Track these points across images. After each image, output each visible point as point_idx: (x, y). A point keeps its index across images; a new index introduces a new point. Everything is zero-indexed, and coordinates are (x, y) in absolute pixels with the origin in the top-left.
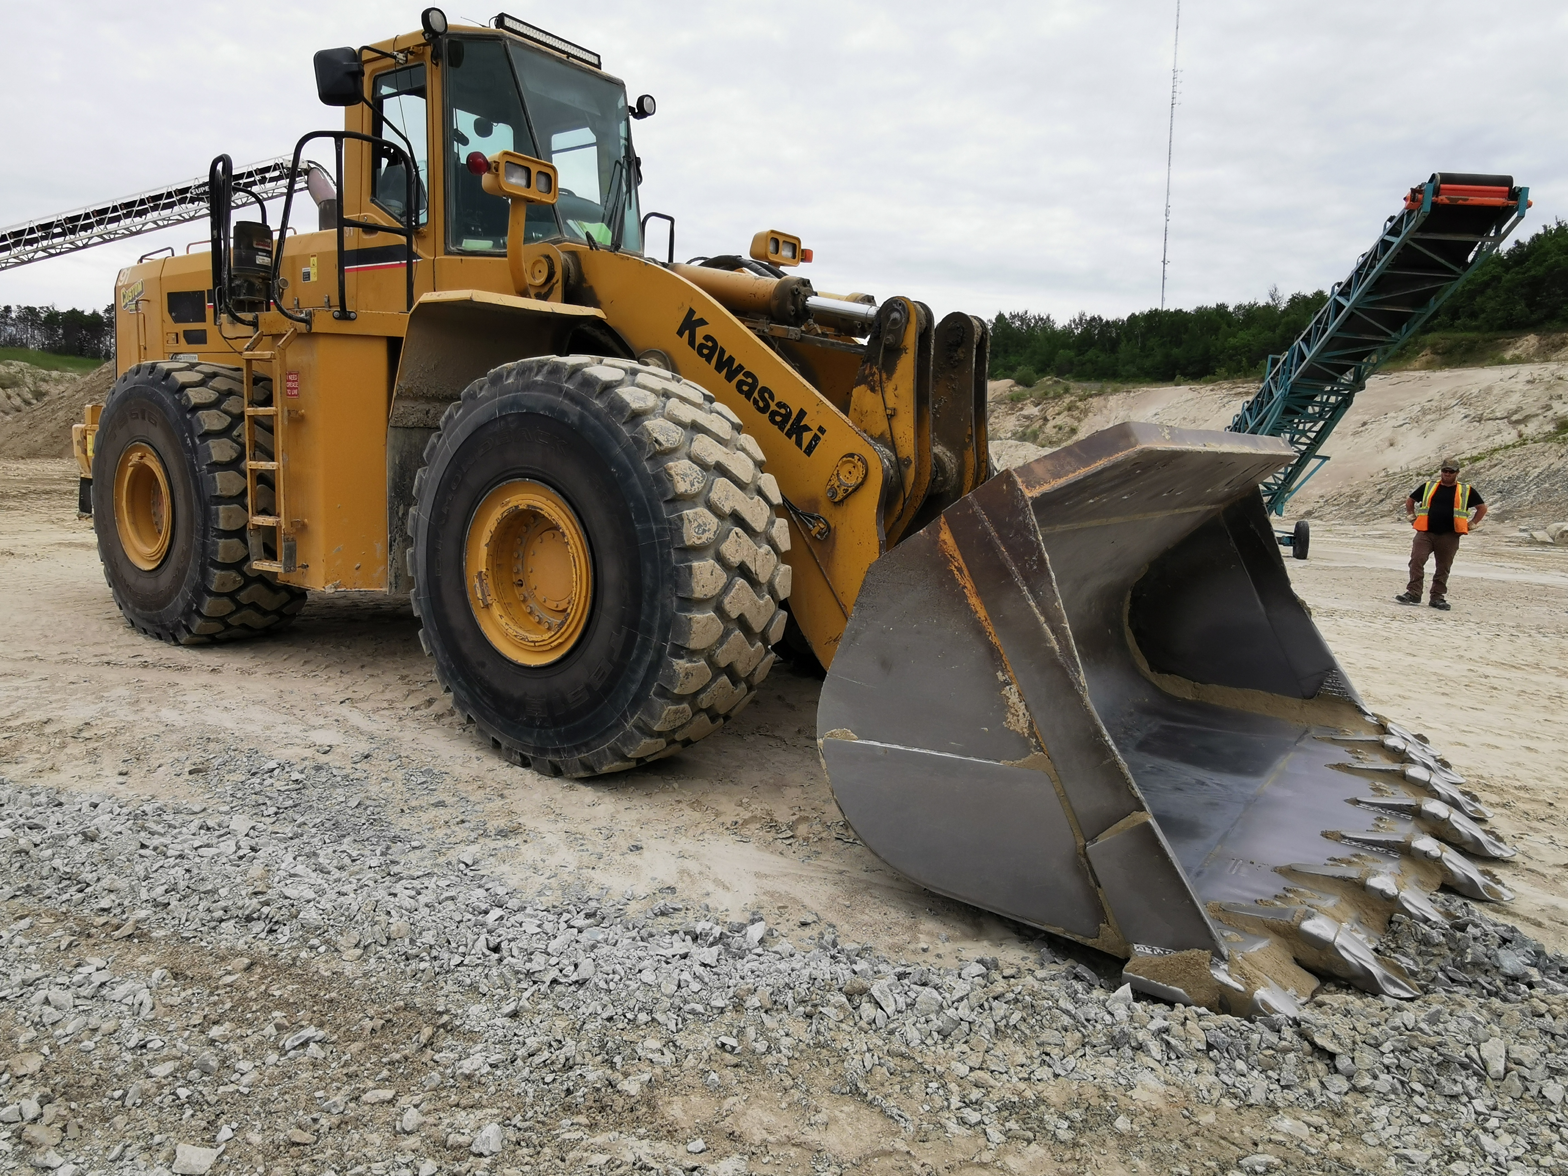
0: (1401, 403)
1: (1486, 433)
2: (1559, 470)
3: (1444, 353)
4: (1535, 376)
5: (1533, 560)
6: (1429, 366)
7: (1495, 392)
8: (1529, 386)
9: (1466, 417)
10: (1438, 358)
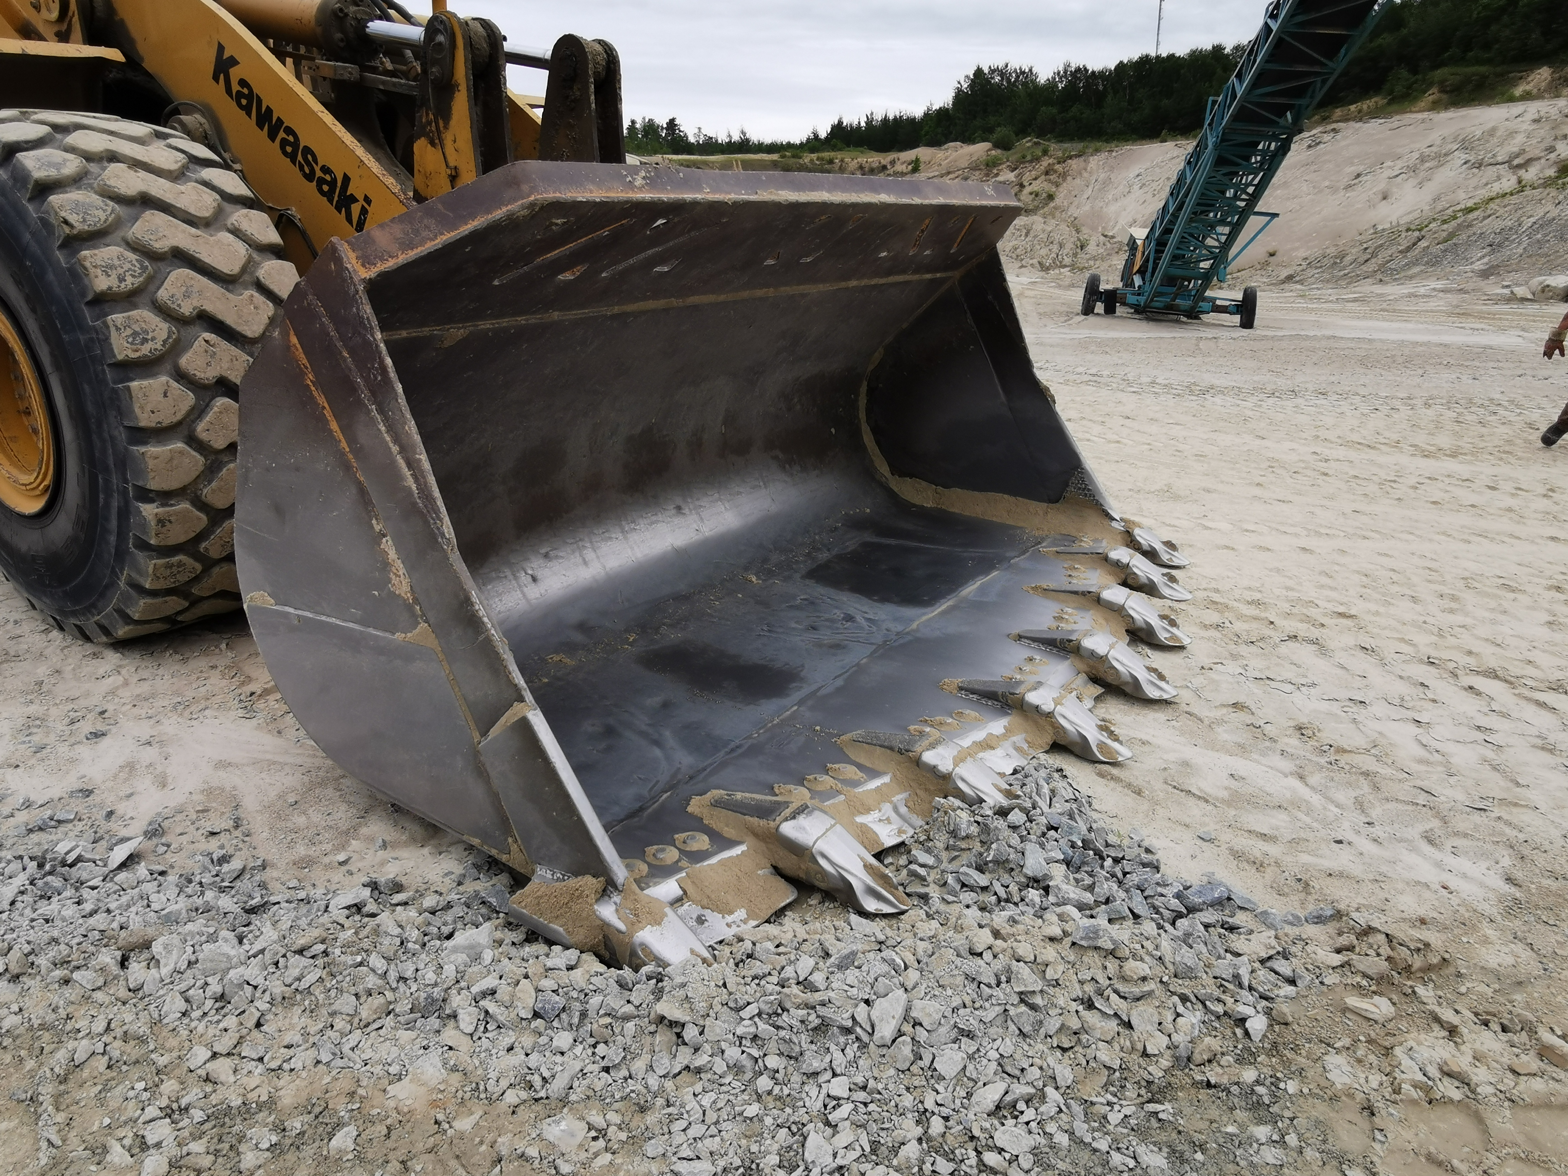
0: (1399, 150)
1: (1484, 181)
2: (1554, 219)
3: (1451, 91)
4: (1542, 114)
5: (1500, 319)
6: (1435, 106)
7: (1499, 133)
8: (1535, 126)
9: (1465, 163)
10: (1444, 97)
